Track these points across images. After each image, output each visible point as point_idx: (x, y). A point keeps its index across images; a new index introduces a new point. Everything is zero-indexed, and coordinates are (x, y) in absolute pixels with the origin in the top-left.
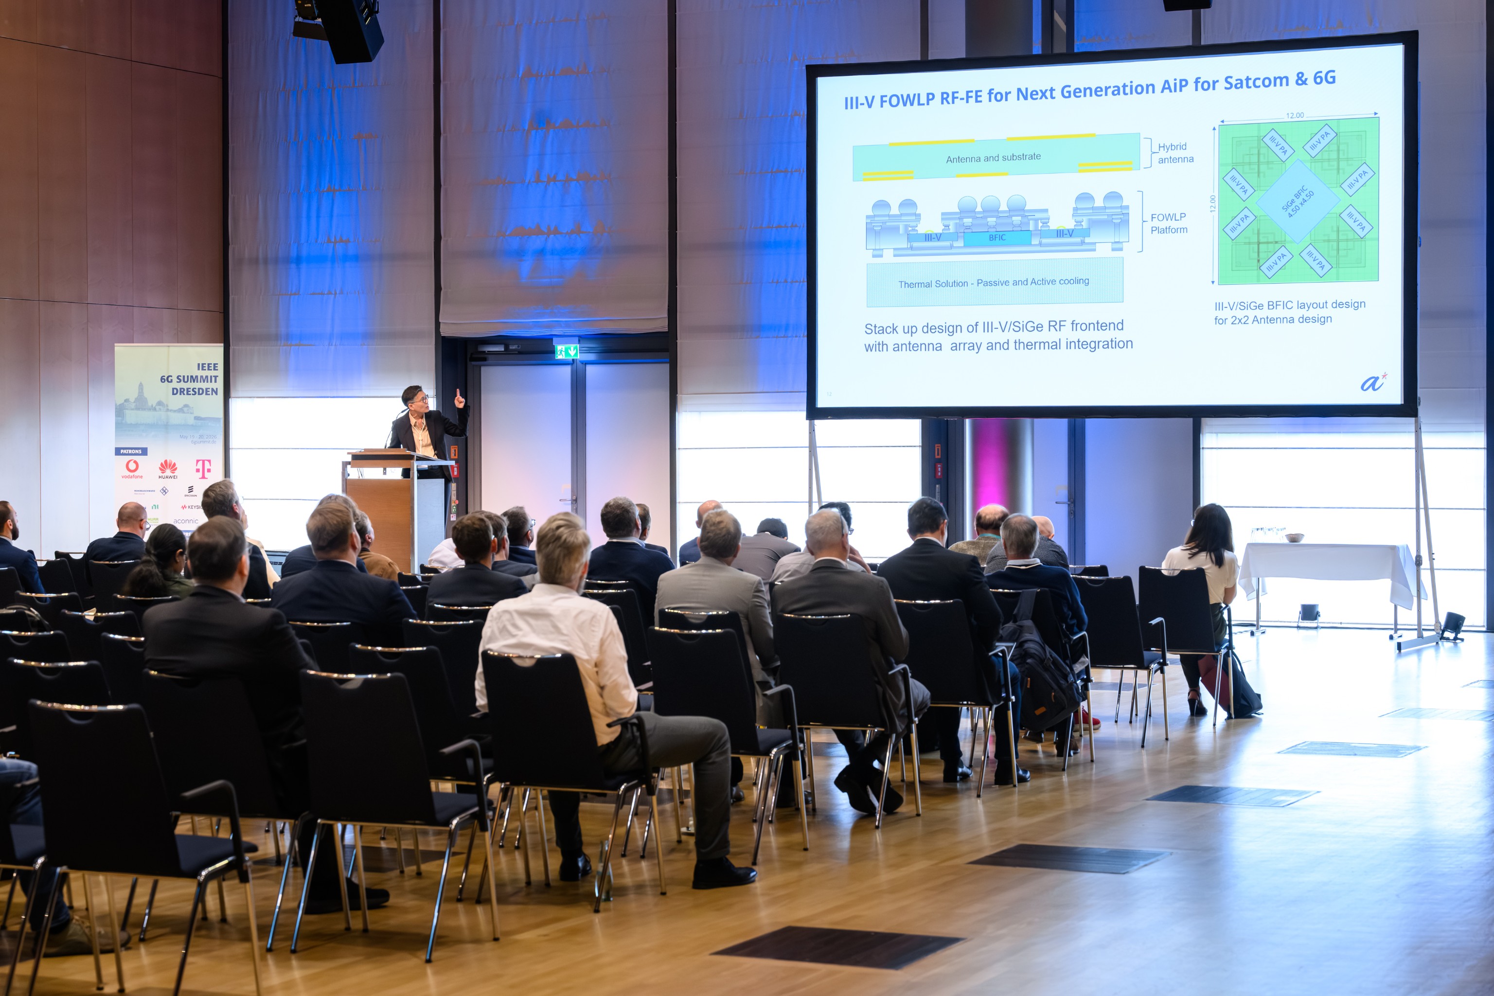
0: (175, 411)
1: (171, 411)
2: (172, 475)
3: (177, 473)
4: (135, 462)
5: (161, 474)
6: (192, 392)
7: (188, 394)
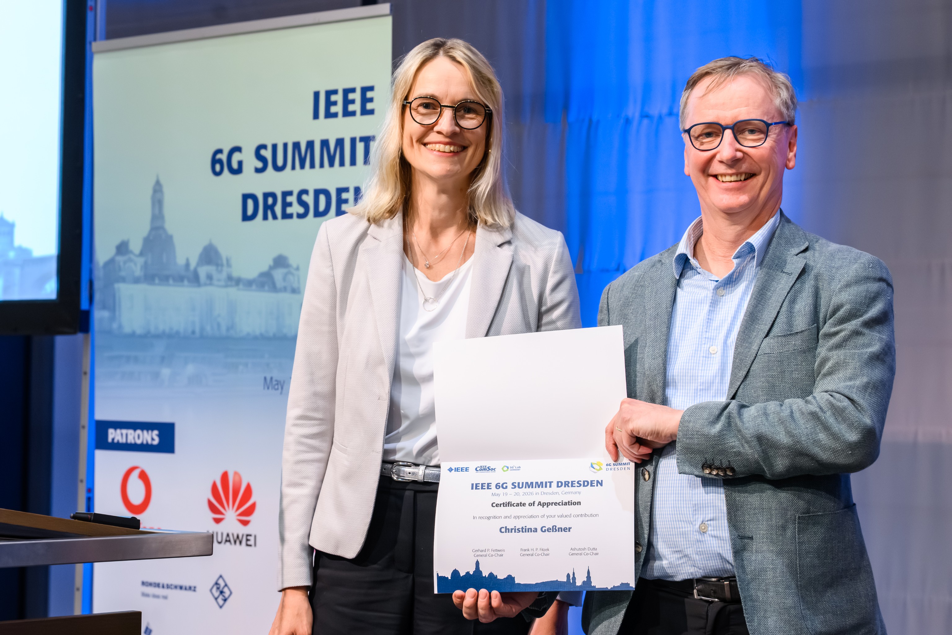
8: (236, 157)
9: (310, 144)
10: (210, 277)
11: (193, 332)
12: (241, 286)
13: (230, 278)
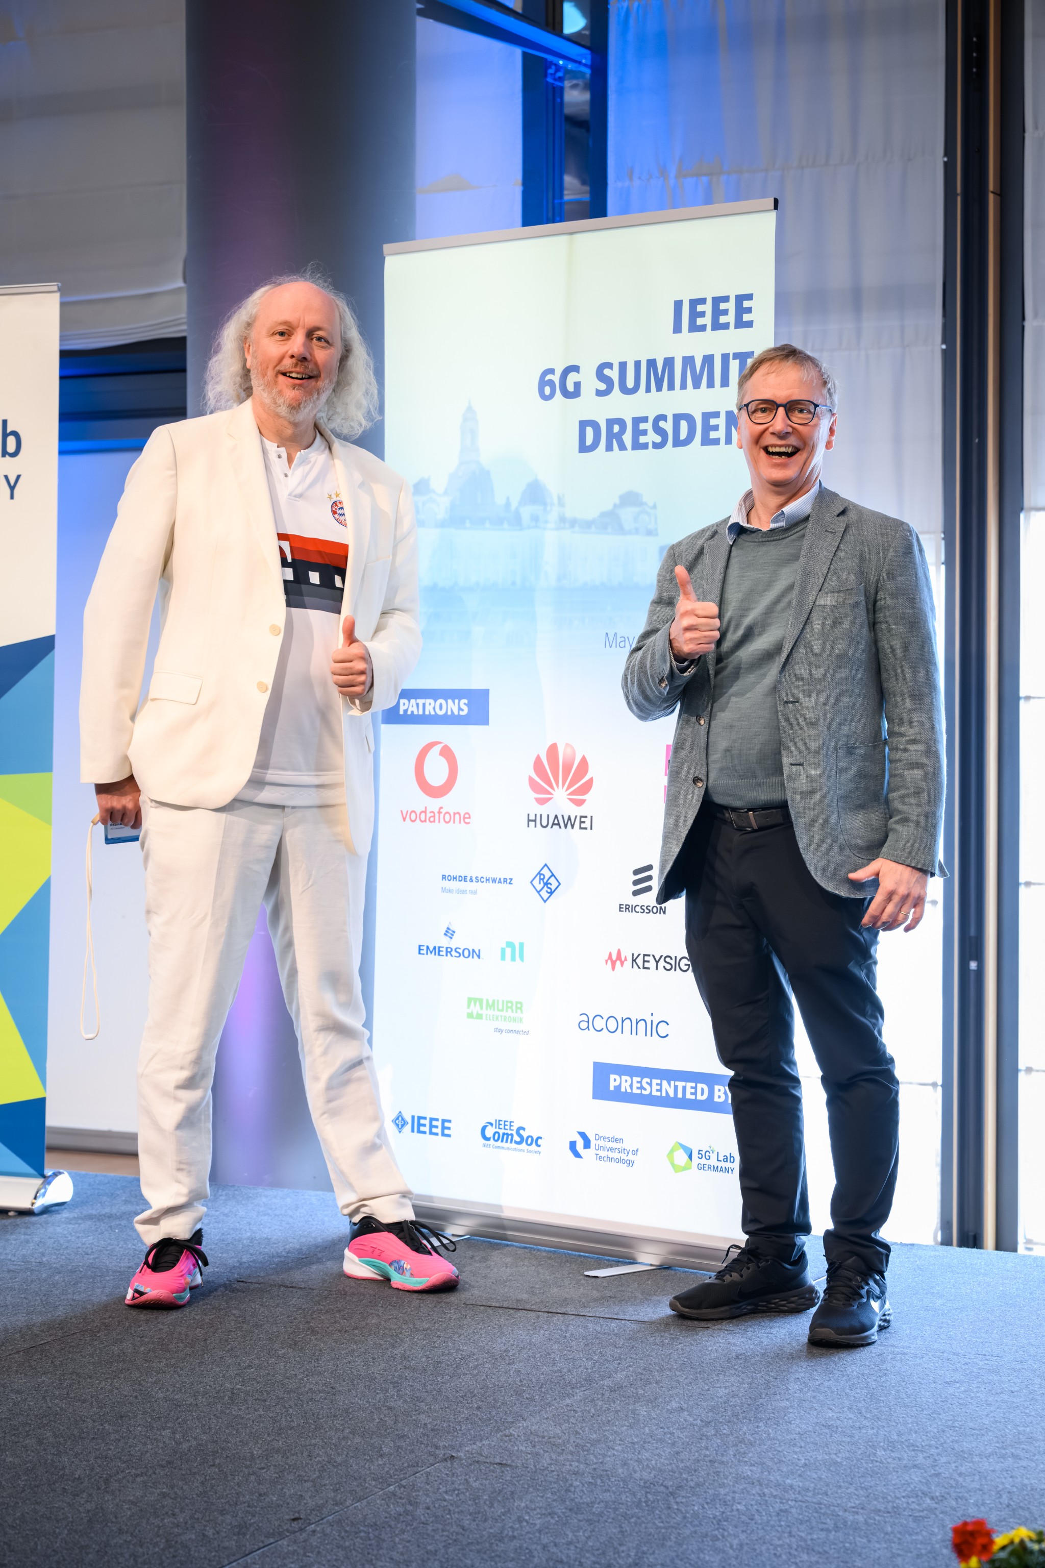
0: (587, 525)
1: (573, 523)
2: (574, 811)
3: (592, 804)
4: (447, 753)
5: (537, 810)
6: (652, 437)
7: (637, 446)
8: (572, 378)
9: (669, 362)
10: (535, 519)
11: (514, 583)
12: (577, 528)
13: (562, 519)
